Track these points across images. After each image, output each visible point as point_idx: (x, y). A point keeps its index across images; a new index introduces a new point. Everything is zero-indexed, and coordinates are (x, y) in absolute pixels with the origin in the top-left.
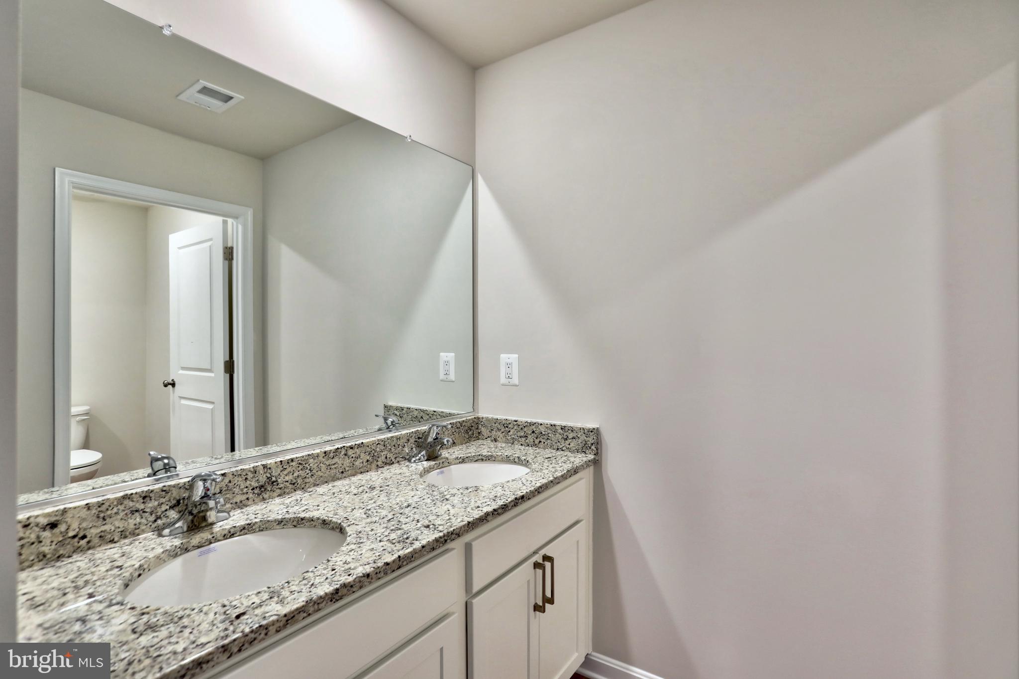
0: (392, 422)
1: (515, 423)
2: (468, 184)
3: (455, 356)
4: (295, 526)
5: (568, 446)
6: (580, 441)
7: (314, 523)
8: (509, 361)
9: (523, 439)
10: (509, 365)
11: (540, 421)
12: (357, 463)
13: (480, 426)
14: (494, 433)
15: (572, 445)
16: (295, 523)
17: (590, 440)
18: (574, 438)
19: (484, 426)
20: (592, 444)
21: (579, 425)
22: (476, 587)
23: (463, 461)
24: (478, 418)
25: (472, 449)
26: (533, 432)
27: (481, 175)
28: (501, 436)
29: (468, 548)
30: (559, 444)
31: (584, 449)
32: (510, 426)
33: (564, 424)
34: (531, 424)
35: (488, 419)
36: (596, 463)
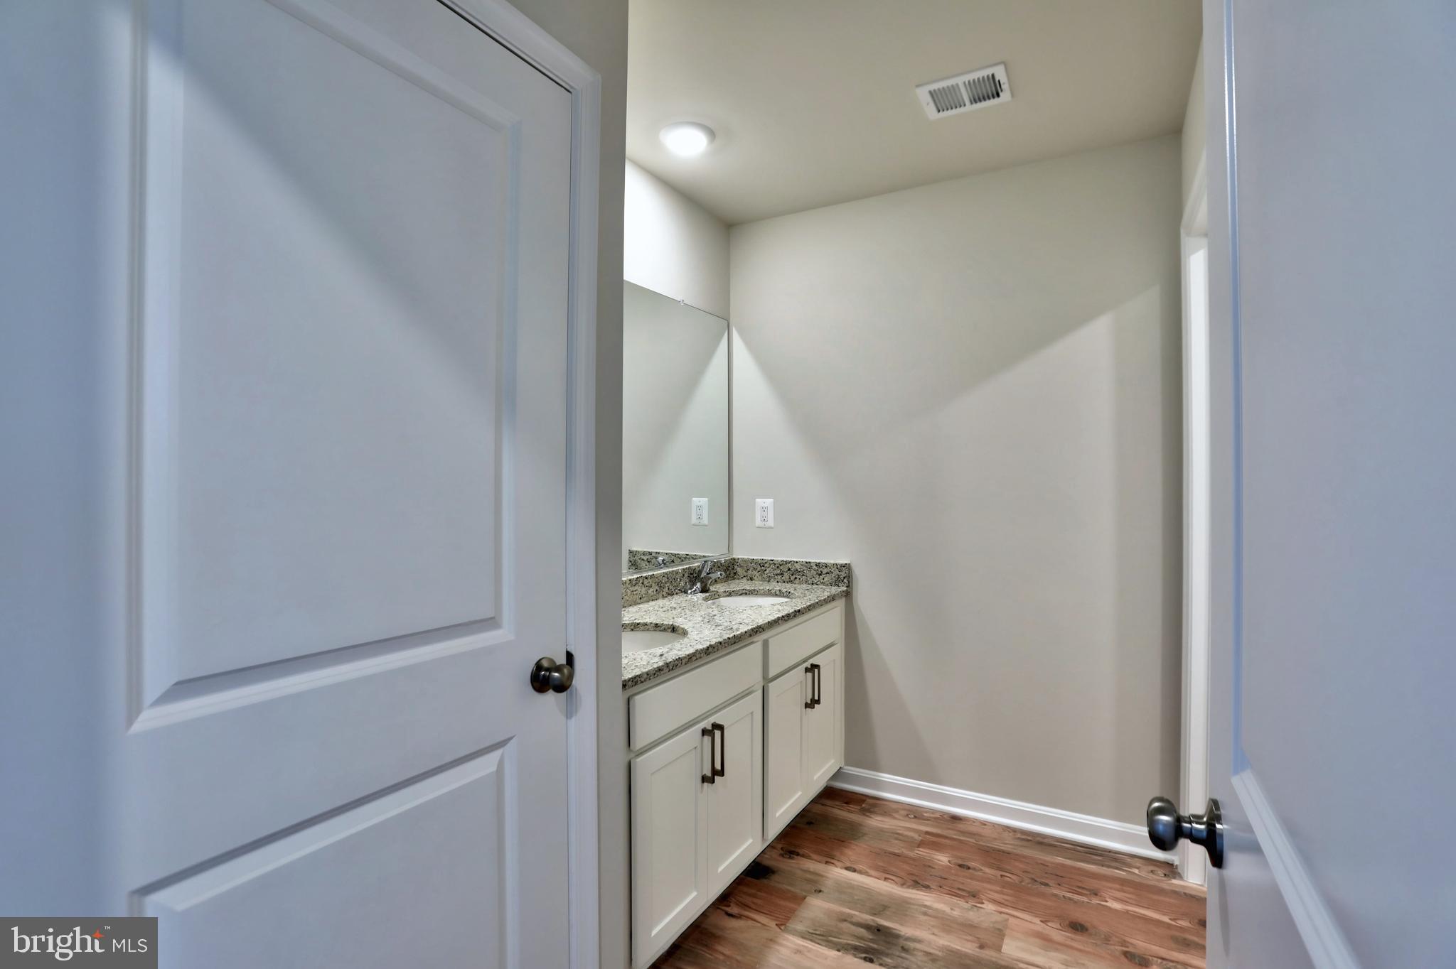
0: (663, 561)
1: (771, 562)
2: (723, 334)
3: (709, 501)
4: (632, 630)
5: (822, 581)
6: (833, 575)
7: (648, 627)
8: (765, 505)
9: (779, 577)
10: (764, 509)
11: (795, 560)
12: (650, 591)
13: (736, 567)
14: (750, 572)
15: (826, 579)
16: (632, 627)
17: (843, 574)
18: (827, 573)
19: (740, 566)
20: (844, 578)
21: (832, 562)
22: (772, 673)
23: (730, 594)
24: (734, 559)
25: (735, 585)
26: (789, 570)
27: (737, 330)
28: (757, 574)
29: (766, 644)
30: (813, 579)
31: (837, 582)
32: (766, 565)
33: (818, 561)
34: (787, 562)
35: (744, 560)
36: (848, 594)
